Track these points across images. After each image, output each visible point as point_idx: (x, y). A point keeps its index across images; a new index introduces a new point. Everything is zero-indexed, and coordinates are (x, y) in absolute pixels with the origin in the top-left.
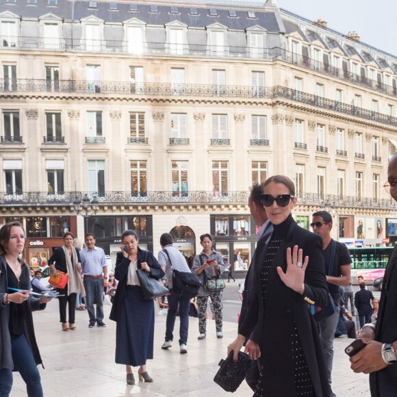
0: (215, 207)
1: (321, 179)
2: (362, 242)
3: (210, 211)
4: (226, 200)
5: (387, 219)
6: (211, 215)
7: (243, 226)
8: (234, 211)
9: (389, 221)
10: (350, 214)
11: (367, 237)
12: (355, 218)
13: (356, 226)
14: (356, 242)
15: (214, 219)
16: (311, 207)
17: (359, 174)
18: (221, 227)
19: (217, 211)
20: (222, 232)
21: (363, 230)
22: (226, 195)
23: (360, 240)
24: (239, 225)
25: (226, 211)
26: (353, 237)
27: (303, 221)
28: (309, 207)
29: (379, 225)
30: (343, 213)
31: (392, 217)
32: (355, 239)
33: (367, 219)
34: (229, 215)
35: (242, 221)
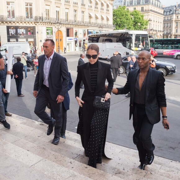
0: (8, 23)
1: (58, 12)
2: (76, 39)
3: (6, 25)
4: (14, 19)
5: (88, 30)
6: (7, 26)
7: (23, 31)
8: (17, 25)
9: (89, 30)
10: (72, 27)
11: (79, 37)
12: (74, 29)
13: (74, 32)
14: (74, 39)
15: (8, 28)
16: (53, 24)
17: (75, 11)
18: (12, 32)
19: (10, 25)
20: (13, 34)
21: (77, 34)
22: (14, 17)
23: (76, 38)
24: (21, 31)
25: (14, 25)
26: (73, 37)
27: (50, 30)
28: (52, 24)
29: (85, 32)
30: (68, 27)
31: (90, 29)
32: (74, 37)
33: (79, 29)
34: (16, 26)
35: (22, 29)
